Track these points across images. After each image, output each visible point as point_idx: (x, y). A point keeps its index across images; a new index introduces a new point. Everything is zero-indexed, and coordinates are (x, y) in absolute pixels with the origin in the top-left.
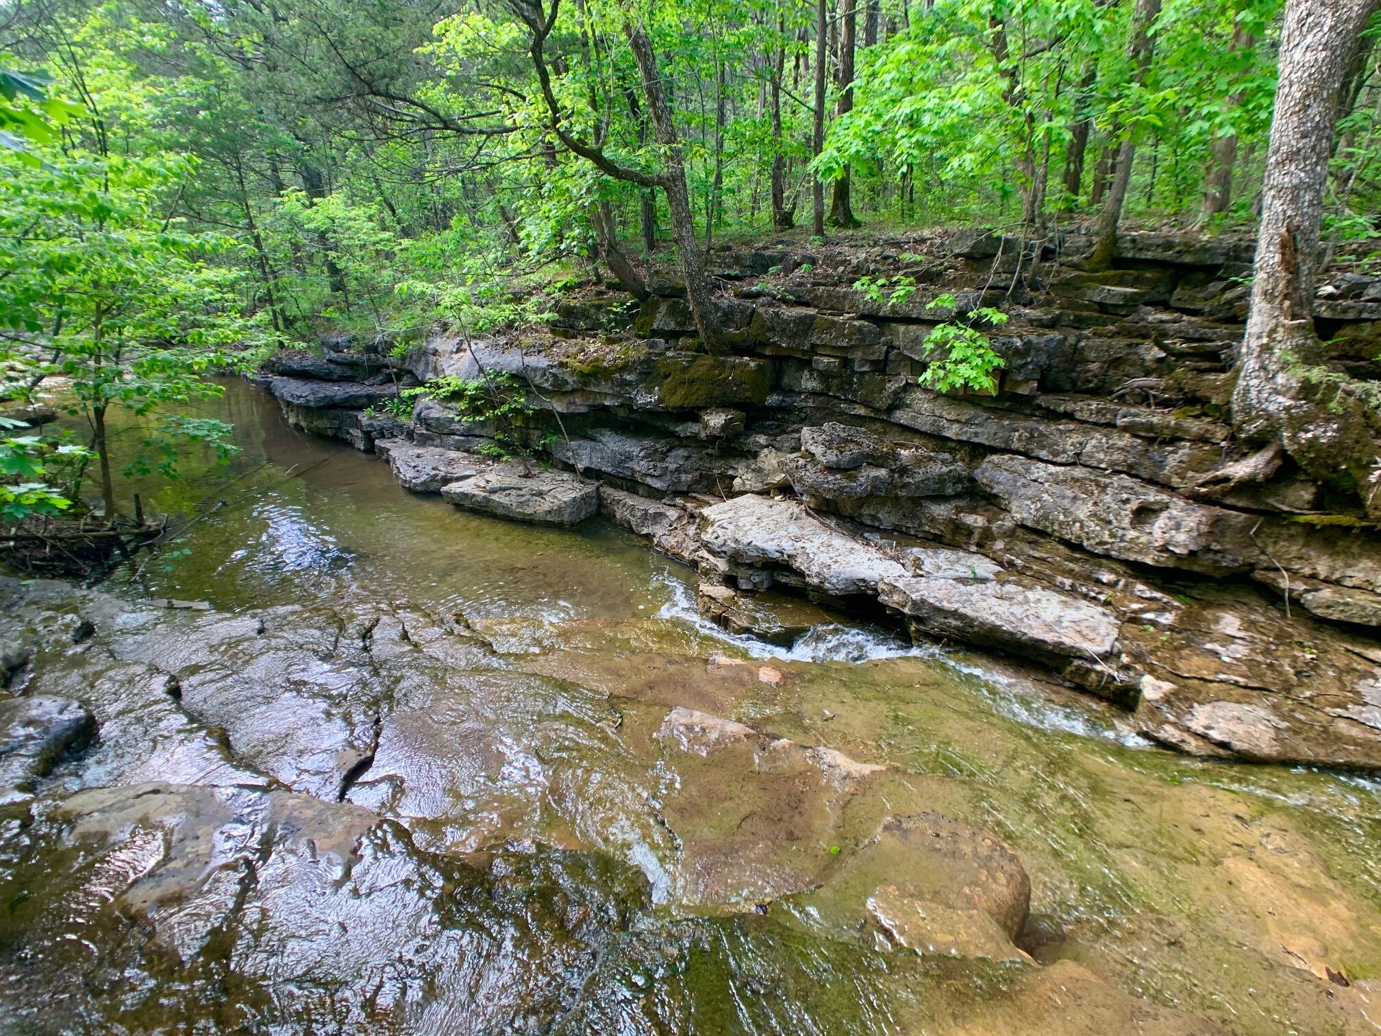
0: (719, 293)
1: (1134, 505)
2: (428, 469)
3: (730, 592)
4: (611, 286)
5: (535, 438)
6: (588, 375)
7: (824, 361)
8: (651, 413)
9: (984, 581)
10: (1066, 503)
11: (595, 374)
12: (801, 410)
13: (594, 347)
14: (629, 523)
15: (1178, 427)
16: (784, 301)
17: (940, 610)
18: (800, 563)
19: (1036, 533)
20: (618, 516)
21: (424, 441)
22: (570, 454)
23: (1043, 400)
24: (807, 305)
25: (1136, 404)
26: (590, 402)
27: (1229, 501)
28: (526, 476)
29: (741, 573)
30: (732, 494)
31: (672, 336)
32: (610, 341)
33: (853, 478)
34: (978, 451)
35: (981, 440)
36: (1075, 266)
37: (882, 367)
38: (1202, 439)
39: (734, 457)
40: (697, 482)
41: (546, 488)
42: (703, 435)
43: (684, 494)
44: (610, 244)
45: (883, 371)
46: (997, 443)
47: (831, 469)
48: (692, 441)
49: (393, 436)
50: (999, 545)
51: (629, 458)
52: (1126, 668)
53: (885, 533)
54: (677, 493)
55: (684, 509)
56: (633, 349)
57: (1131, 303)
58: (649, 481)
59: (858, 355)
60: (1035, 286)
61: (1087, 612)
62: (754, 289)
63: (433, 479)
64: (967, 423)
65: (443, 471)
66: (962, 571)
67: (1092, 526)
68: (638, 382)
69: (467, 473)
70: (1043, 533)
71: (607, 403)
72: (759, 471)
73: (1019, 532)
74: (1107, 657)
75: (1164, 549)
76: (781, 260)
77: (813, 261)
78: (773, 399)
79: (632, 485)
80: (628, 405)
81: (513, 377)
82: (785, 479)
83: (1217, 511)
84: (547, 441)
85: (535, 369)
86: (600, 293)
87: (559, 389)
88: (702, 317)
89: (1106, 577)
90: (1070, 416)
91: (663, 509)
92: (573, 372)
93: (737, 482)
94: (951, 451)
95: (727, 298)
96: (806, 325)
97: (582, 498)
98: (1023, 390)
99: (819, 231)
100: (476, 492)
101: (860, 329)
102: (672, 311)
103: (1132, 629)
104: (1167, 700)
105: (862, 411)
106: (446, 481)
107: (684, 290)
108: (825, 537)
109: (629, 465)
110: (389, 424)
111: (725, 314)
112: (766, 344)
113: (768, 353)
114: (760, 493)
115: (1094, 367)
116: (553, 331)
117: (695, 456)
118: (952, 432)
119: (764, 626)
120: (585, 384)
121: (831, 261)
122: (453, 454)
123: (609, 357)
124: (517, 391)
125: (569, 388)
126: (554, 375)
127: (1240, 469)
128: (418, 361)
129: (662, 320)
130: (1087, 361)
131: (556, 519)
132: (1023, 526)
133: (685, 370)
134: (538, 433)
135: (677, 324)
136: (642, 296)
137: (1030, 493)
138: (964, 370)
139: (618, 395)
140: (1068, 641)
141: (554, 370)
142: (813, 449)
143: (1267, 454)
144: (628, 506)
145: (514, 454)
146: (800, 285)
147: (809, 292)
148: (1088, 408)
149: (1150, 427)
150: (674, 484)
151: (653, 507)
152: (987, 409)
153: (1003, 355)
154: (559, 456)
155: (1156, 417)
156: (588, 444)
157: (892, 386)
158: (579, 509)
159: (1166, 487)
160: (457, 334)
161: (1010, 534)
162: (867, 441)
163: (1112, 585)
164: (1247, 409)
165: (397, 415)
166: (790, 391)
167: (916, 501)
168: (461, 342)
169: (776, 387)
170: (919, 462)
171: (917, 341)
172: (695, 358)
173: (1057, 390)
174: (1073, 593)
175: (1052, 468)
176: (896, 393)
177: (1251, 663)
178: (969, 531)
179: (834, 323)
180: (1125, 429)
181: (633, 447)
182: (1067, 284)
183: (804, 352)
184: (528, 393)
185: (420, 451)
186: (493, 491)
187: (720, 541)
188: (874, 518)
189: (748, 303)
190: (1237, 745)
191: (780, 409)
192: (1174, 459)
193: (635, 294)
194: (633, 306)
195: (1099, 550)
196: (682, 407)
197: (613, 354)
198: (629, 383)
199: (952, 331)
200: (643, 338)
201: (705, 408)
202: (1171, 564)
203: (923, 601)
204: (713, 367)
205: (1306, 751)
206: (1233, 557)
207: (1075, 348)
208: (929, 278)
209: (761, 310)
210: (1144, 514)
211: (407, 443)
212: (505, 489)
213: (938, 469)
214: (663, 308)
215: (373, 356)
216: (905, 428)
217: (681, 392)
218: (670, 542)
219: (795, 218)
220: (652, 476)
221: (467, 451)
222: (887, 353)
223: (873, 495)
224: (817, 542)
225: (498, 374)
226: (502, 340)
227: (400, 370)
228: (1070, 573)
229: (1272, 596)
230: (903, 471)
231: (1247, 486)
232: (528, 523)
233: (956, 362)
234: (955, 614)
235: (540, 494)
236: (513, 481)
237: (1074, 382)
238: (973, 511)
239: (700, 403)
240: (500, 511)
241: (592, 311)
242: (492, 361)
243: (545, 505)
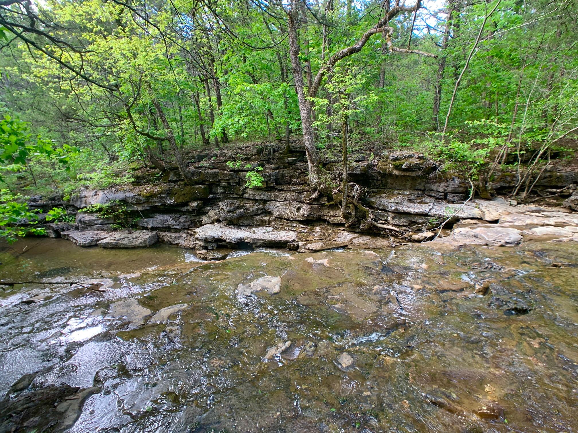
0: (189, 167)
1: (297, 208)
2: (89, 238)
3: (206, 251)
4: (151, 168)
5: (130, 221)
6: (149, 197)
7: (223, 184)
8: (172, 206)
9: (269, 232)
10: (284, 210)
11: (152, 196)
12: (219, 198)
13: (149, 188)
14: (170, 241)
15: (303, 189)
16: (209, 168)
17: (258, 240)
18: (224, 238)
19: (280, 218)
20: (166, 240)
21: (83, 229)
22: (145, 223)
23: (277, 187)
24: (216, 168)
25: (296, 185)
26: (150, 205)
27: (314, 203)
28: (130, 233)
29: (208, 244)
30: (202, 225)
31: (175, 181)
32: (154, 185)
33: (235, 213)
34: (265, 202)
35: (265, 199)
36: (282, 153)
37: (238, 183)
38: (308, 191)
39: (201, 215)
40: (191, 224)
41: (138, 236)
42: (190, 210)
43: (187, 229)
44: (151, 156)
45: (239, 185)
46: (268, 199)
47: (229, 212)
48: (188, 212)
49: (68, 230)
50: (273, 223)
51: (167, 221)
52: (297, 242)
53: (246, 226)
54: (185, 229)
55: (188, 233)
56: (164, 187)
57: (295, 162)
58: (175, 227)
59: (231, 181)
60: (273, 159)
61: (291, 233)
62: (200, 165)
63: (92, 241)
64: (261, 195)
65: (95, 237)
66: (264, 231)
67: (290, 214)
68: (166, 197)
69: (106, 236)
70: (281, 218)
71: (156, 205)
72: (209, 217)
73: (276, 219)
74: (294, 241)
75: (303, 216)
76: (207, 156)
77: (216, 156)
78: (210, 196)
79: (169, 229)
80: (164, 205)
81: (120, 201)
82: (218, 218)
83: (312, 205)
84: (136, 220)
85: (129, 197)
86: (148, 171)
87: (139, 203)
88: (185, 175)
89: (295, 225)
90: (282, 190)
91: (181, 235)
92: (143, 196)
93: (203, 221)
94: (259, 203)
95: (192, 168)
96: (216, 174)
97: (152, 237)
98: (272, 185)
99: (218, 146)
100: (112, 241)
101: (231, 174)
102: (175, 174)
103: (300, 234)
104: (303, 245)
105: (236, 196)
106: (98, 240)
107: (178, 168)
108: (230, 230)
109: (167, 223)
110: (66, 226)
111: (192, 174)
112: (206, 181)
113: (207, 183)
114: (211, 223)
115: (287, 177)
116: (132, 184)
117: (189, 217)
118: (258, 198)
119: (217, 256)
120: (148, 200)
121: (222, 155)
122: (97, 232)
123: (156, 190)
124: (123, 205)
125: (142, 202)
126: (136, 198)
127: (313, 196)
128: (77, 200)
129: (171, 177)
130: (286, 177)
131: (144, 245)
132: (277, 218)
133: (182, 191)
134: (131, 219)
135: (177, 178)
136: (164, 170)
137: (277, 209)
138: (255, 182)
139: (161, 202)
140: (285, 239)
141: (136, 197)
142: (223, 207)
143: (317, 192)
144: (168, 236)
145: (124, 227)
146: (213, 163)
147: (216, 165)
148: (286, 187)
149: (298, 190)
150: (183, 226)
151: (177, 235)
152: (265, 191)
153: (264, 178)
154: (141, 225)
155: (298, 187)
156: (151, 219)
157: (242, 188)
158: (152, 240)
159: (303, 203)
160: (94, 189)
161: (275, 220)
162: (237, 203)
163: (296, 226)
164: (311, 183)
165: (68, 222)
166: (215, 193)
167: (252, 216)
168: (96, 192)
169: (211, 193)
170: (251, 206)
171: (245, 176)
172: (184, 187)
173: (280, 184)
174: (289, 230)
175: (281, 203)
176: (243, 190)
177: (320, 235)
178: (265, 221)
179: (224, 173)
180: (293, 191)
181: (167, 217)
182: (280, 158)
183: (217, 182)
184: (127, 206)
185: (83, 233)
186: (119, 240)
187: (201, 236)
188: (242, 223)
189: (198, 170)
190: (314, 249)
191: (213, 198)
192: (304, 196)
193: (161, 170)
194: (162, 174)
195: (292, 219)
196: (182, 202)
197: (156, 189)
198: (164, 197)
199: (251, 173)
200: (166, 183)
201: (190, 201)
202: (305, 219)
203: (254, 238)
204: (191, 189)
205: (326, 247)
206: (316, 215)
207: (283, 174)
208: (247, 159)
209: (203, 172)
210: (299, 209)
211: (76, 231)
212: (123, 239)
213: (255, 207)
214: (172, 173)
215: (53, 202)
216: (248, 199)
217: (181, 198)
218: (185, 244)
219: (210, 141)
220: (176, 225)
221: (103, 230)
222: (239, 180)
223: (240, 217)
224: (228, 232)
225: (115, 201)
226: (114, 189)
227: (67, 205)
228: (288, 226)
229: (324, 221)
230: (247, 209)
231: (315, 199)
232: (134, 248)
233: (253, 181)
234: (262, 240)
235: (137, 238)
236: (126, 236)
237: (284, 182)
238: (266, 216)
239: (188, 200)
240: (122, 246)
241: (147, 176)
242: (111, 197)
243: (139, 241)
